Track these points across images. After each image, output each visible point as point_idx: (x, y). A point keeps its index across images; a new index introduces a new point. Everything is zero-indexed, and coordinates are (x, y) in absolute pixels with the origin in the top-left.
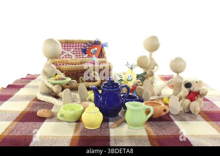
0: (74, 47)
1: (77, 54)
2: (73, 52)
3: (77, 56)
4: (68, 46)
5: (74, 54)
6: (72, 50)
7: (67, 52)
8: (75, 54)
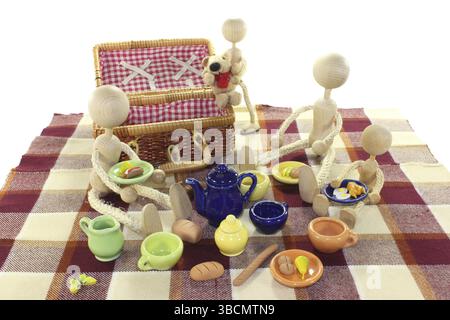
0: (151, 56)
1: (157, 72)
2: (150, 67)
3: (158, 77)
4: (137, 55)
5: (151, 73)
6: (147, 63)
7: (135, 68)
8: (155, 74)
